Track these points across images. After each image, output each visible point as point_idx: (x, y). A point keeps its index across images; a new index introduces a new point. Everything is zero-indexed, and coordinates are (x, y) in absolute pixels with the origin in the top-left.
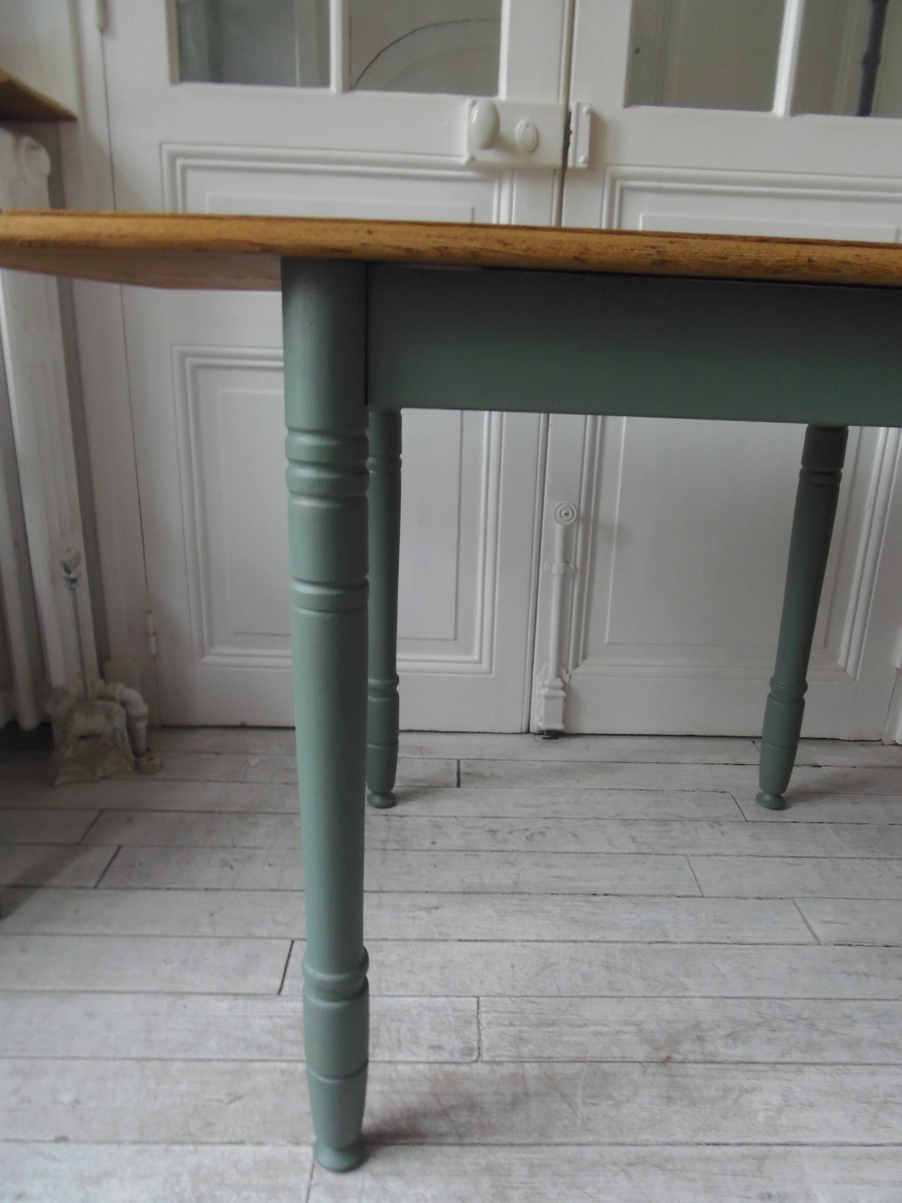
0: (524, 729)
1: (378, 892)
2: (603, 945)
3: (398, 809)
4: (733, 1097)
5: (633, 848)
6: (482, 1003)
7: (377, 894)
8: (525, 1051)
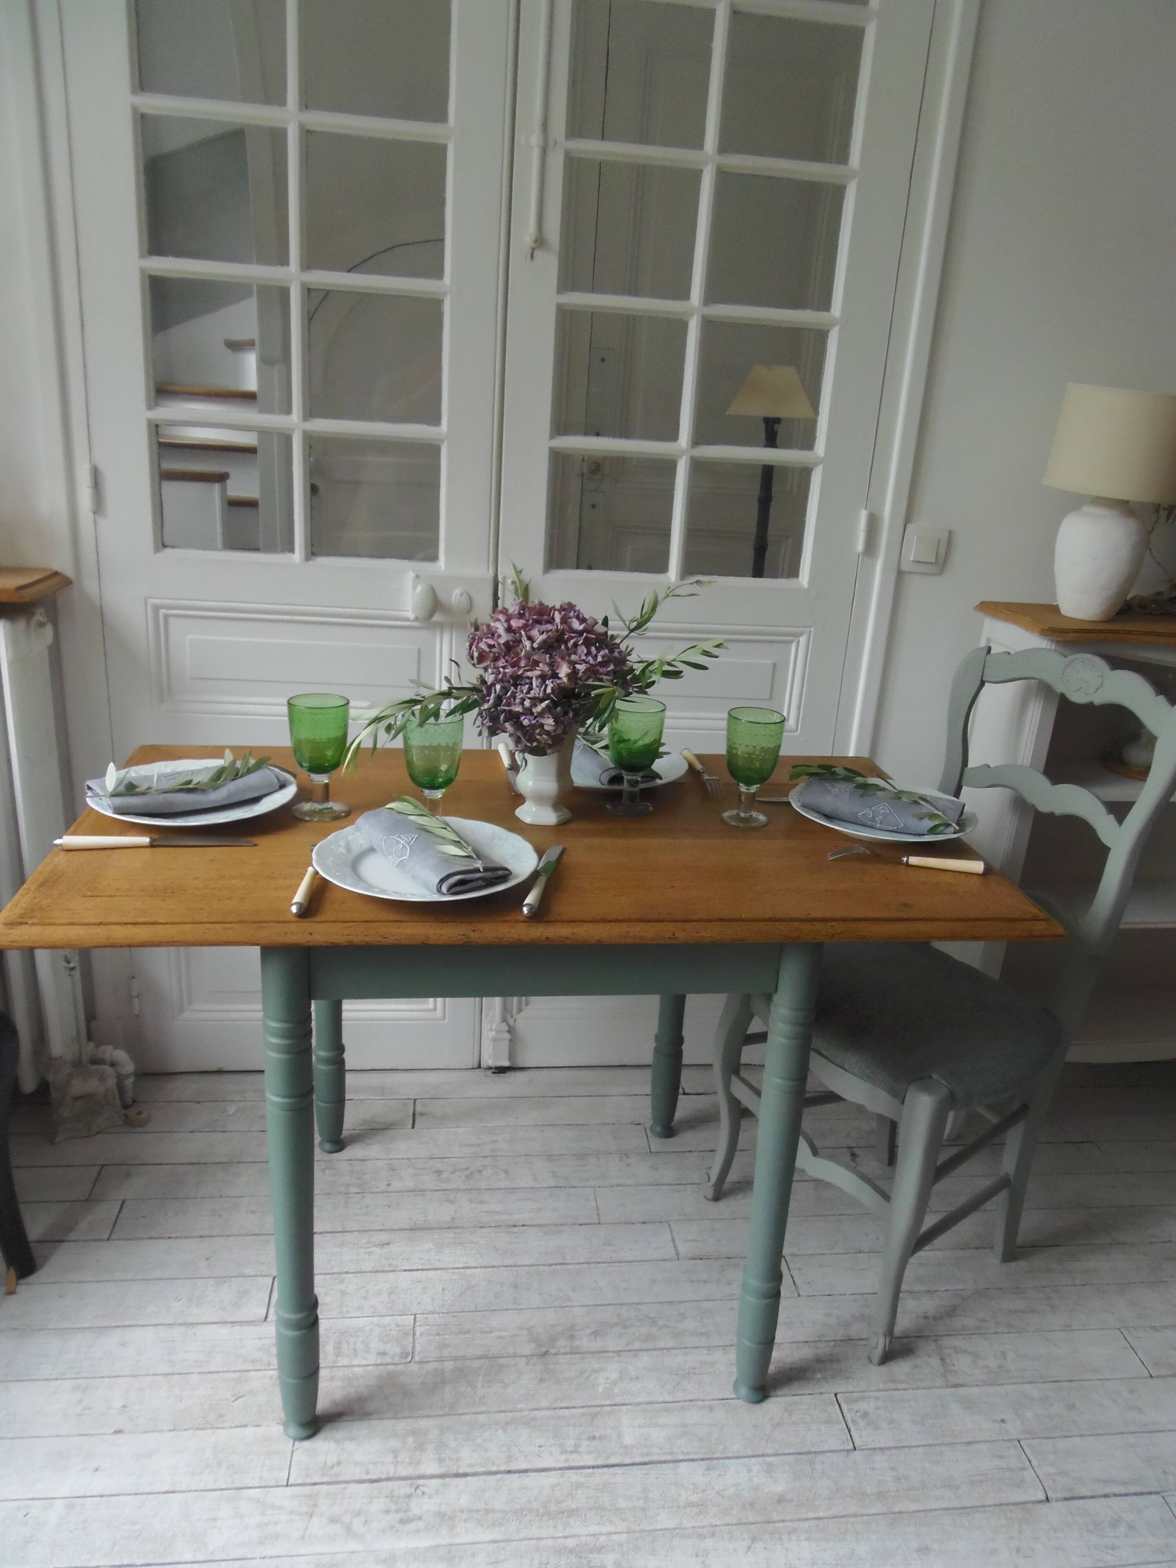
0: (476, 1065)
1: (341, 1232)
2: (515, 1269)
4: (586, 1376)
5: (553, 1183)
6: (417, 1319)
8: (446, 1353)
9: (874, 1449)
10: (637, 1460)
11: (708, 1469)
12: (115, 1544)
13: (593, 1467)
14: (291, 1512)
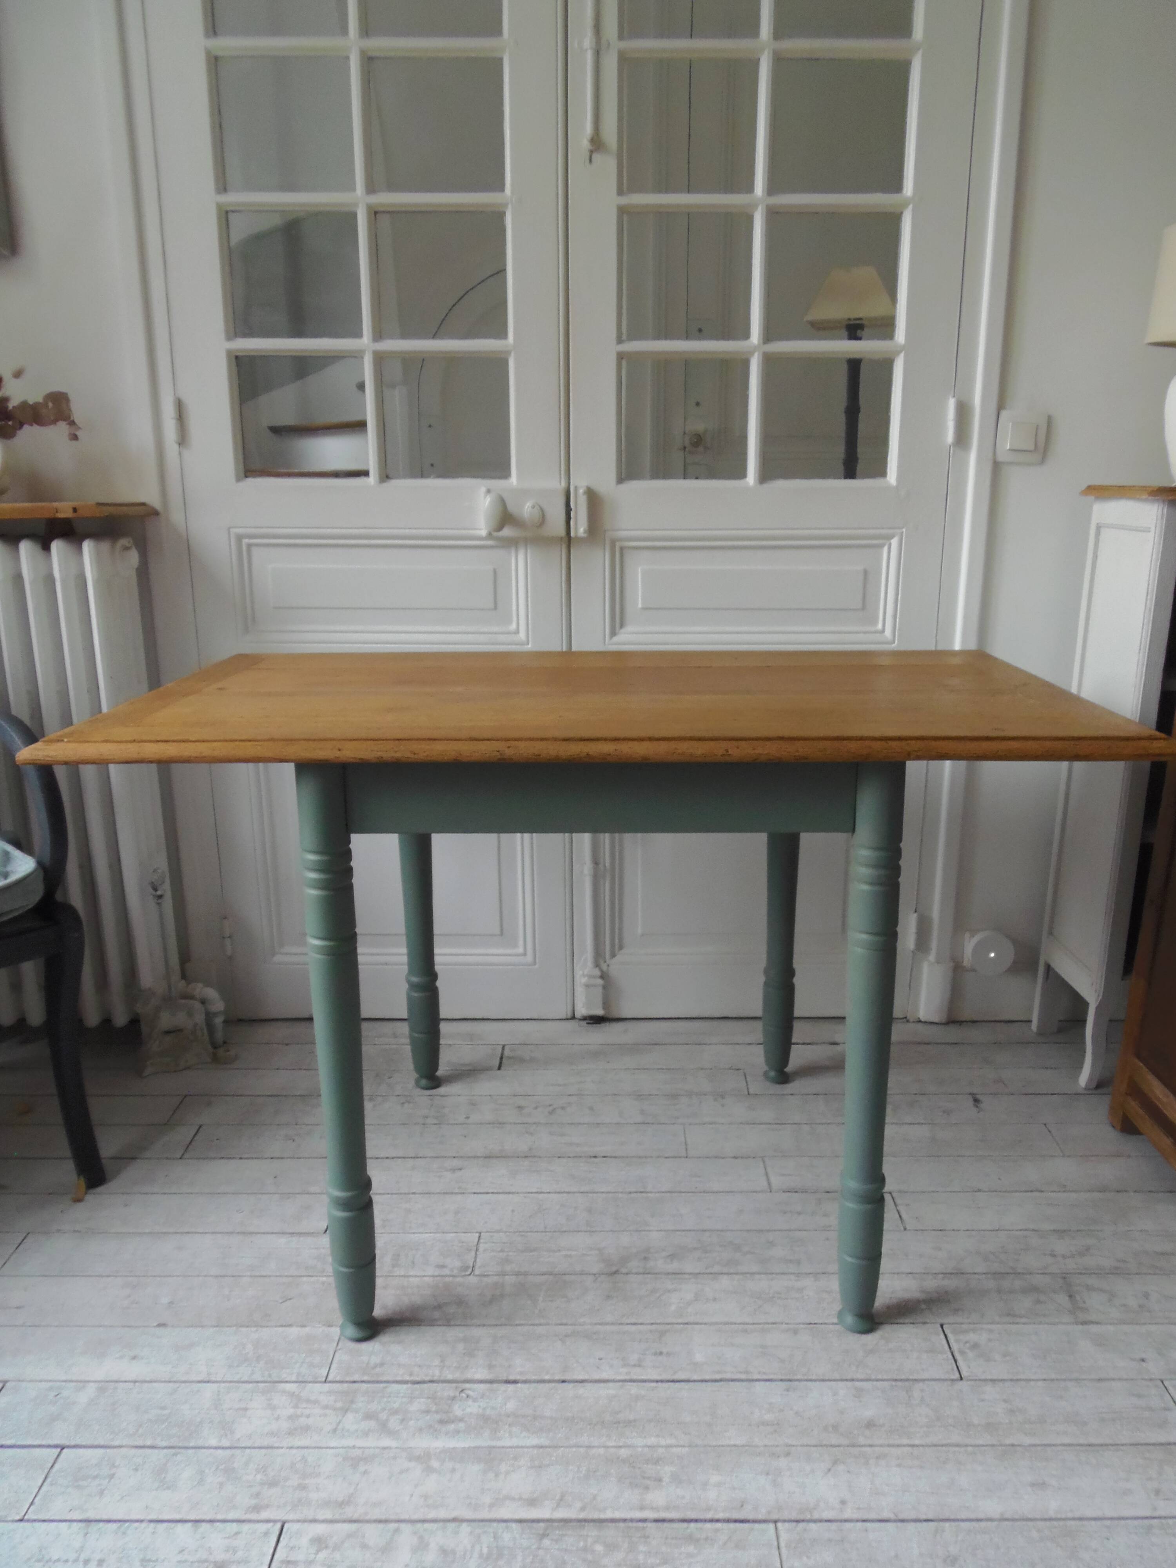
0: (569, 1015)
2: (591, 1195)
3: (442, 1090)
4: (658, 1295)
5: (639, 1119)
6: (482, 1237)
7: (412, 1160)
8: (508, 1268)
9: (985, 1380)
10: (707, 1377)
11: (788, 1390)
12: (140, 1426)
13: (657, 1381)
14: (326, 1407)
